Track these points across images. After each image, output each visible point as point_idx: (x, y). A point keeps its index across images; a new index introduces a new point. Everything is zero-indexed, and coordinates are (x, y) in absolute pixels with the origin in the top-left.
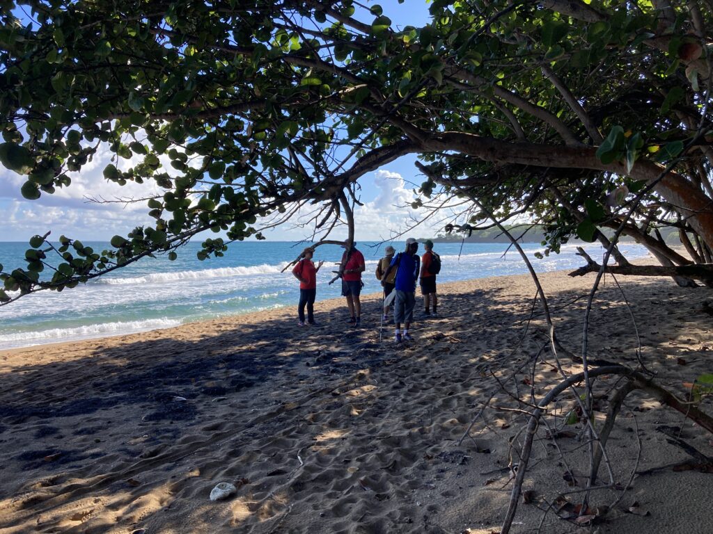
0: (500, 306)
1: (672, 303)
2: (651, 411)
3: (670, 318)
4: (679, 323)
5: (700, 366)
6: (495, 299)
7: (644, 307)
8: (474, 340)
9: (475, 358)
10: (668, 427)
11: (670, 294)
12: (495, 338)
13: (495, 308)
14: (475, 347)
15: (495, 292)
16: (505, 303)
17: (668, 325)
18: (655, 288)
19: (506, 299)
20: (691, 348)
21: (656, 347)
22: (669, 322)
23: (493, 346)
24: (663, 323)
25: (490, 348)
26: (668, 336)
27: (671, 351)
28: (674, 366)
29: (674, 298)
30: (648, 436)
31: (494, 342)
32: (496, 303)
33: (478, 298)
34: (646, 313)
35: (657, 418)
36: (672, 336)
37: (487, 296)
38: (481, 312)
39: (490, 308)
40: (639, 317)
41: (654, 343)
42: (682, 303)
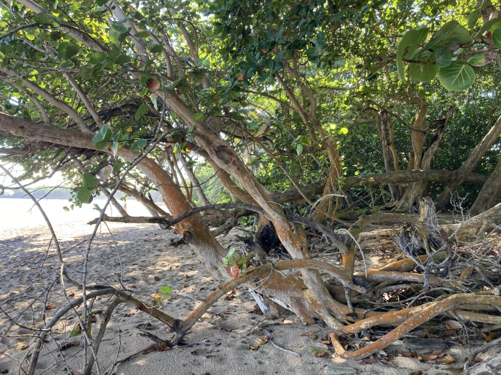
0: (35, 249)
1: (156, 240)
2: (135, 315)
3: (153, 250)
4: (158, 253)
5: (167, 280)
6: (32, 243)
7: (139, 243)
8: (7, 278)
9: (6, 293)
10: (143, 324)
11: (156, 234)
12: (27, 275)
13: (31, 250)
14: (8, 285)
15: (33, 237)
16: (40, 246)
17: (152, 255)
18: (147, 231)
19: (42, 243)
20: (164, 269)
21: (143, 270)
22: (152, 253)
23: (24, 282)
24: (149, 254)
25: (21, 283)
26: (151, 262)
27: (151, 273)
28: (152, 282)
29: (158, 237)
30: (130, 333)
31: (26, 279)
32: (32, 246)
33: (17, 243)
34: (140, 248)
35: (138, 319)
36: (153, 262)
37: (25, 242)
38: (18, 254)
39: (26, 251)
40: (135, 251)
41: (142, 268)
42: (162, 240)
